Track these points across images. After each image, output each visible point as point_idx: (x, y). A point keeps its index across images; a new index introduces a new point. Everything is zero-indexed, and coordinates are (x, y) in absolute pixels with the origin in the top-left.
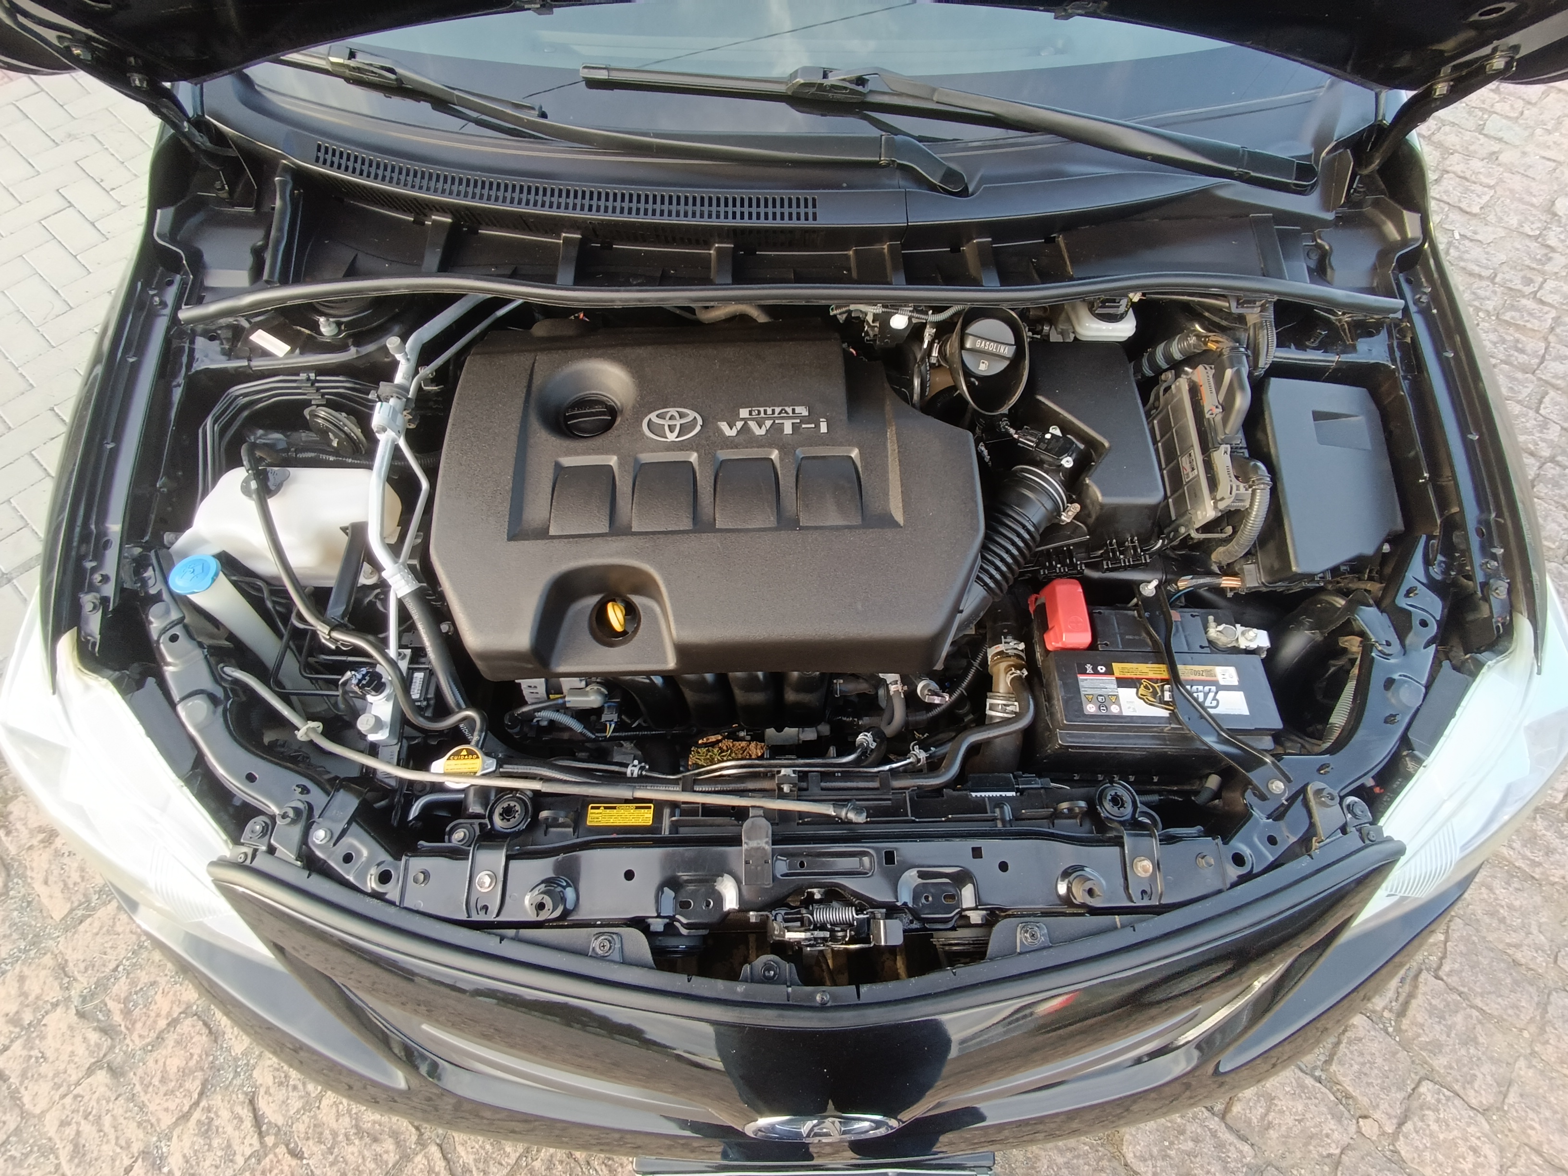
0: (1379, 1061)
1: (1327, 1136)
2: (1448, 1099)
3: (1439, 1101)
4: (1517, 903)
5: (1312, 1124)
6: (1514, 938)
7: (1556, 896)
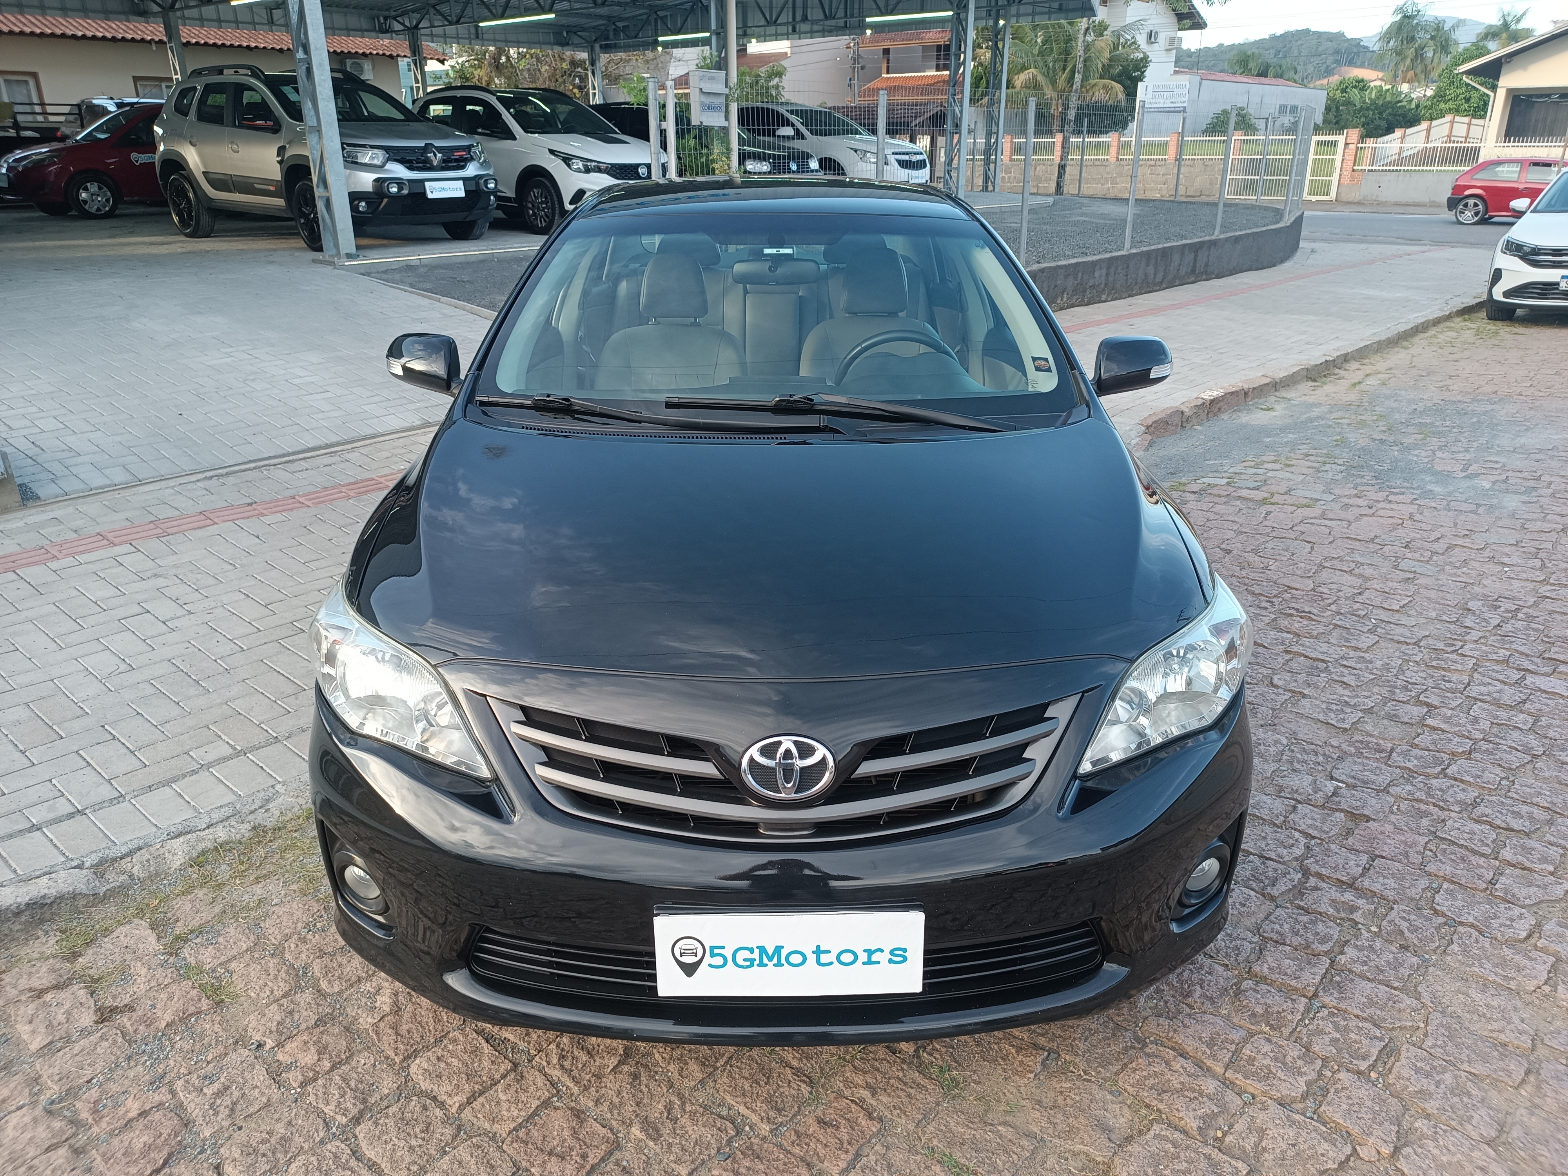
0: (1369, 1103)
1: (1323, 1155)
2: (1445, 1131)
3: (1436, 1133)
4: (1495, 1003)
5: (1306, 1147)
6: (1495, 1026)
7: (1537, 1002)
